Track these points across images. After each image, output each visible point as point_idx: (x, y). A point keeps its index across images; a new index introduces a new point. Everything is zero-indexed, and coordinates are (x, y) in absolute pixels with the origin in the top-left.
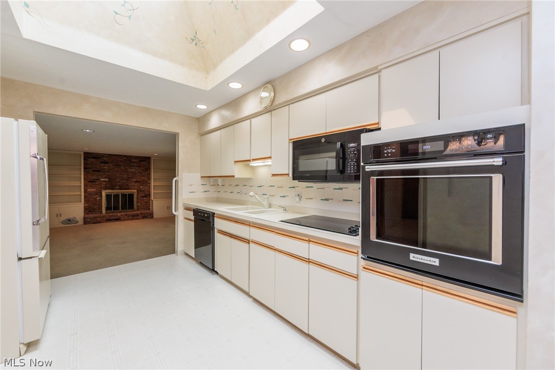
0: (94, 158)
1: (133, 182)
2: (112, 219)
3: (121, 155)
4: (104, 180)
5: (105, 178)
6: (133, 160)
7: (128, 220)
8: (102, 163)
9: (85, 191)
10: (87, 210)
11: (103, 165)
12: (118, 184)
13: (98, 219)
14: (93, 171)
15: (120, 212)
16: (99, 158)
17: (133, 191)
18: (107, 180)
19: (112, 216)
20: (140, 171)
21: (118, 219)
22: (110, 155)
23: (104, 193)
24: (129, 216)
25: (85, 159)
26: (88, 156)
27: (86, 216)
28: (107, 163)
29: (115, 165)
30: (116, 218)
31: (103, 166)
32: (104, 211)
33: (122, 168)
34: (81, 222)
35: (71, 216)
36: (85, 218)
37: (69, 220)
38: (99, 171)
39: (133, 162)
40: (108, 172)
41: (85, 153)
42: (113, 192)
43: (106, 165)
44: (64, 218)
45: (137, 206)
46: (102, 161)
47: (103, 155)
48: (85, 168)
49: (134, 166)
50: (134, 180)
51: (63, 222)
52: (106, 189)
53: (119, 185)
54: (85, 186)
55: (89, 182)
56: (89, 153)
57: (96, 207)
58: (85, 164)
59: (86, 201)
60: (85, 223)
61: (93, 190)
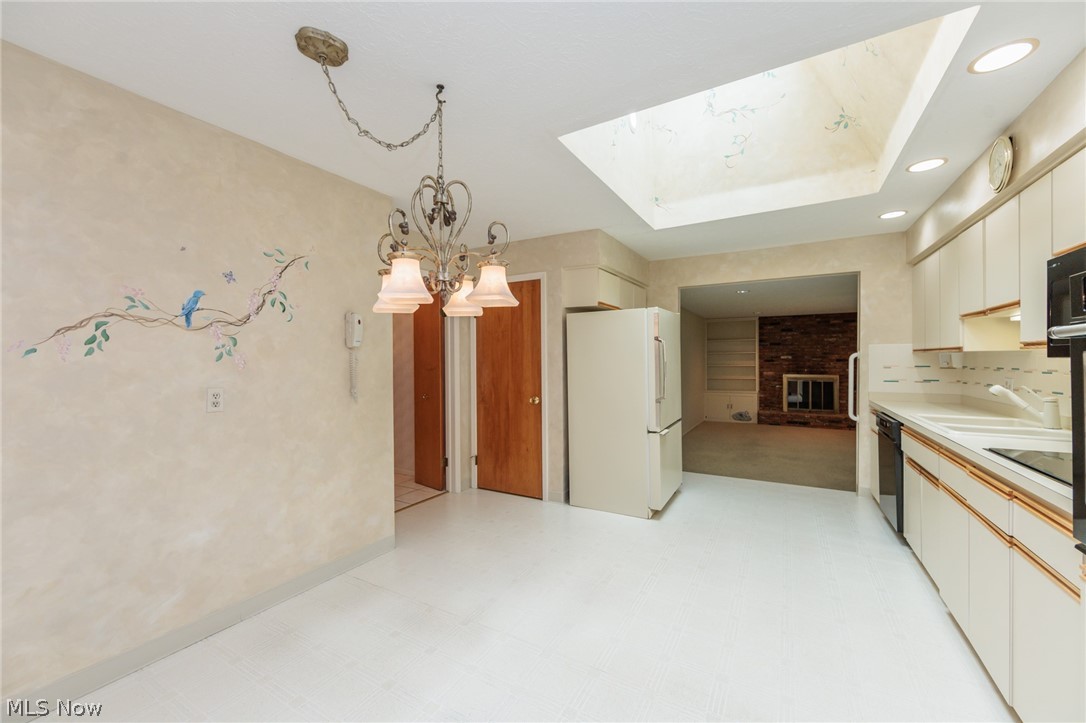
0: (772, 324)
1: (832, 361)
2: (796, 423)
3: (812, 316)
4: (785, 357)
5: (787, 355)
6: (832, 322)
7: (822, 427)
8: (783, 330)
9: (761, 375)
10: (763, 403)
11: (784, 333)
12: (808, 364)
13: (777, 418)
14: (772, 344)
15: (810, 412)
16: (779, 323)
17: (831, 376)
18: (790, 357)
19: (796, 416)
20: (845, 339)
21: (805, 424)
22: (794, 317)
23: (786, 377)
24: (823, 420)
25: (761, 328)
26: (764, 322)
27: (761, 412)
28: (791, 330)
29: (802, 333)
30: (803, 421)
31: (785, 336)
32: (785, 408)
33: (815, 337)
34: (755, 420)
35: (742, 410)
36: (759, 414)
37: (741, 415)
38: (779, 344)
39: (833, 325)
40: (792, 344)
41: (760, 318)
42: (800, 379)
43: (789, 333)
44: (735, 411)
45: (840, 404)
46: (782, 327)
47: (783, 319)
48: (761, 341)
49: (834, 332)
50: (836, 356)
51: (735, 417)
52: (788, 372)
53: (809, 367)
54: (761, 367)
55: (766, 362)
56: (766, 318)
57: (774, 399)
58: (761, 334)
59: (762, 389)
60: (760, 421)
61: (771, 373)
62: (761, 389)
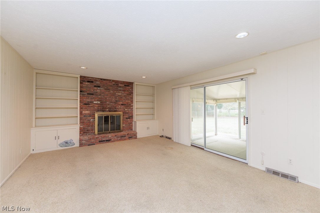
0: (88, 82)
1: (119, 105)
2: (104, 141)
3: (110, 80)
4: (96, 102)
5: (98, 101)
6: (120, 85)
7: (117, 140)
8: (95, 86)
9: (81, 113)
10: (83, 132)
11: (96, 88)
12: (108, 106)
13: (92, 141)
14: (88, 94)
16: (92, 82)
17: (120, 113)
18: (99, 102)
19: (104, 137)
20: (125, 95)
21: (109, 141)
22: (101, 79)
23: (96, 116)
24: (118, 137)
25: (81, 83)
26: (84, 79)
27: (82, 137)
28: (99, 87)
29: (106, 89)
30: (107, 139)
31: (96, 90)
32: (96, 132)
33: (112, 92)
34: (77, 144)
35: (67, 139)
36: (80, 140)
37: (66, 143)
38: (93, 94)
39: (120, 87)
40: (100, 95)
41: (81, 77)
42: (105, 114)
43: (99, 89)
44: (62, 140)
45: (123, 126)
46: (95, 85)
47: (96, 79)
48: (81, 91)
49: (120, 90)
50: (121, 103)
51: (61, 145)
52: (98, 111)
53: (109, 108)
54: (81, 108)
55: (84, 104)
56: (85, 77)
57: (90, 128)
58: (81, 87)
59: (82, 122)
60: (81, 145)
61: (87, 112)
62: (80, 122)
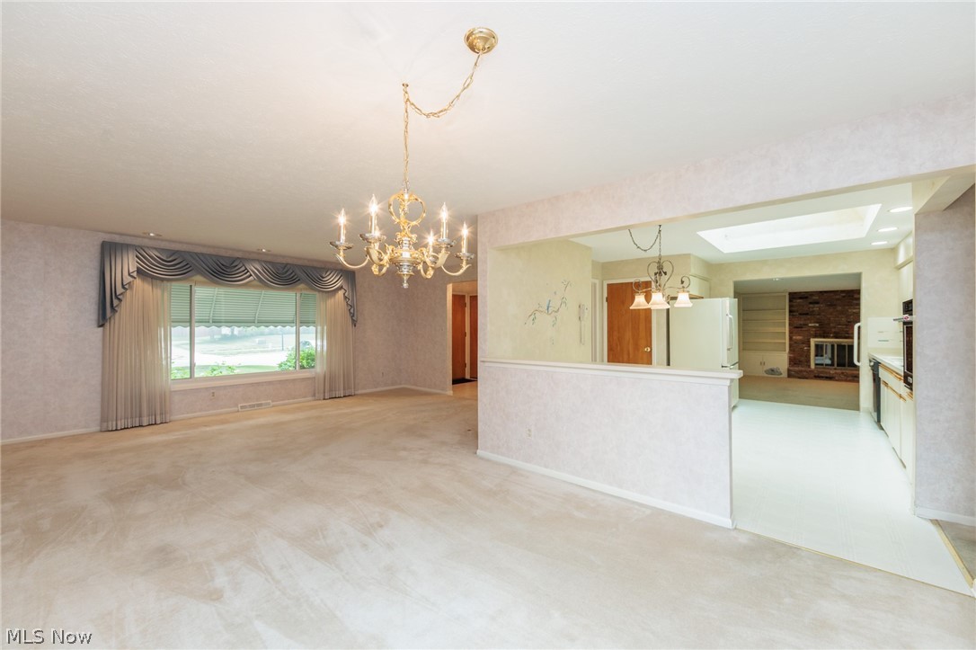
0: (801, 298)
2: (823, 377)
4: (813, 325)
5: (814, 323)
7: (846, 381)
8: (811, 303)
9: (791, 339)
10: (793, 361)
11: (811, 306)
12: (833, 330)
13: (805, 373)
14: (800, 314)
15: (835, 369)
16: (806, 298)
18: (817, 325)
19: (822, 372)
21: (830, 378)
22: (821, 292)
23: (813, 341)
24: (847, 376)
25: (790, 301)
26: (794, 296)
27: (791, 368)
28: (817, 303)
29: (828, 305)
30: (828, 375)
31: (813, 308)
32: (813, 366)
33: (839, 308)
34: (785, 374)
35: (774, 367)
36: (789, 370)
37: (773, 370)
38: (807, 314)
40: (819, 314)
41: (790, 294)
42: (827, 342)
43: (816, 305)
44: (768, 367)
46: (810, 301)
47: (812, 294)
48: (790, 311)
51: (767, 372)
52: (816, 336)
53: (835, 333)
54: (791, 332)
55: (794, 328)
56: (795, 293)
57: (802, 359)
58: (790, 306)
59: (792, 350)
60: (790, 375)
61: (799, 337)
62: (790, 350)
